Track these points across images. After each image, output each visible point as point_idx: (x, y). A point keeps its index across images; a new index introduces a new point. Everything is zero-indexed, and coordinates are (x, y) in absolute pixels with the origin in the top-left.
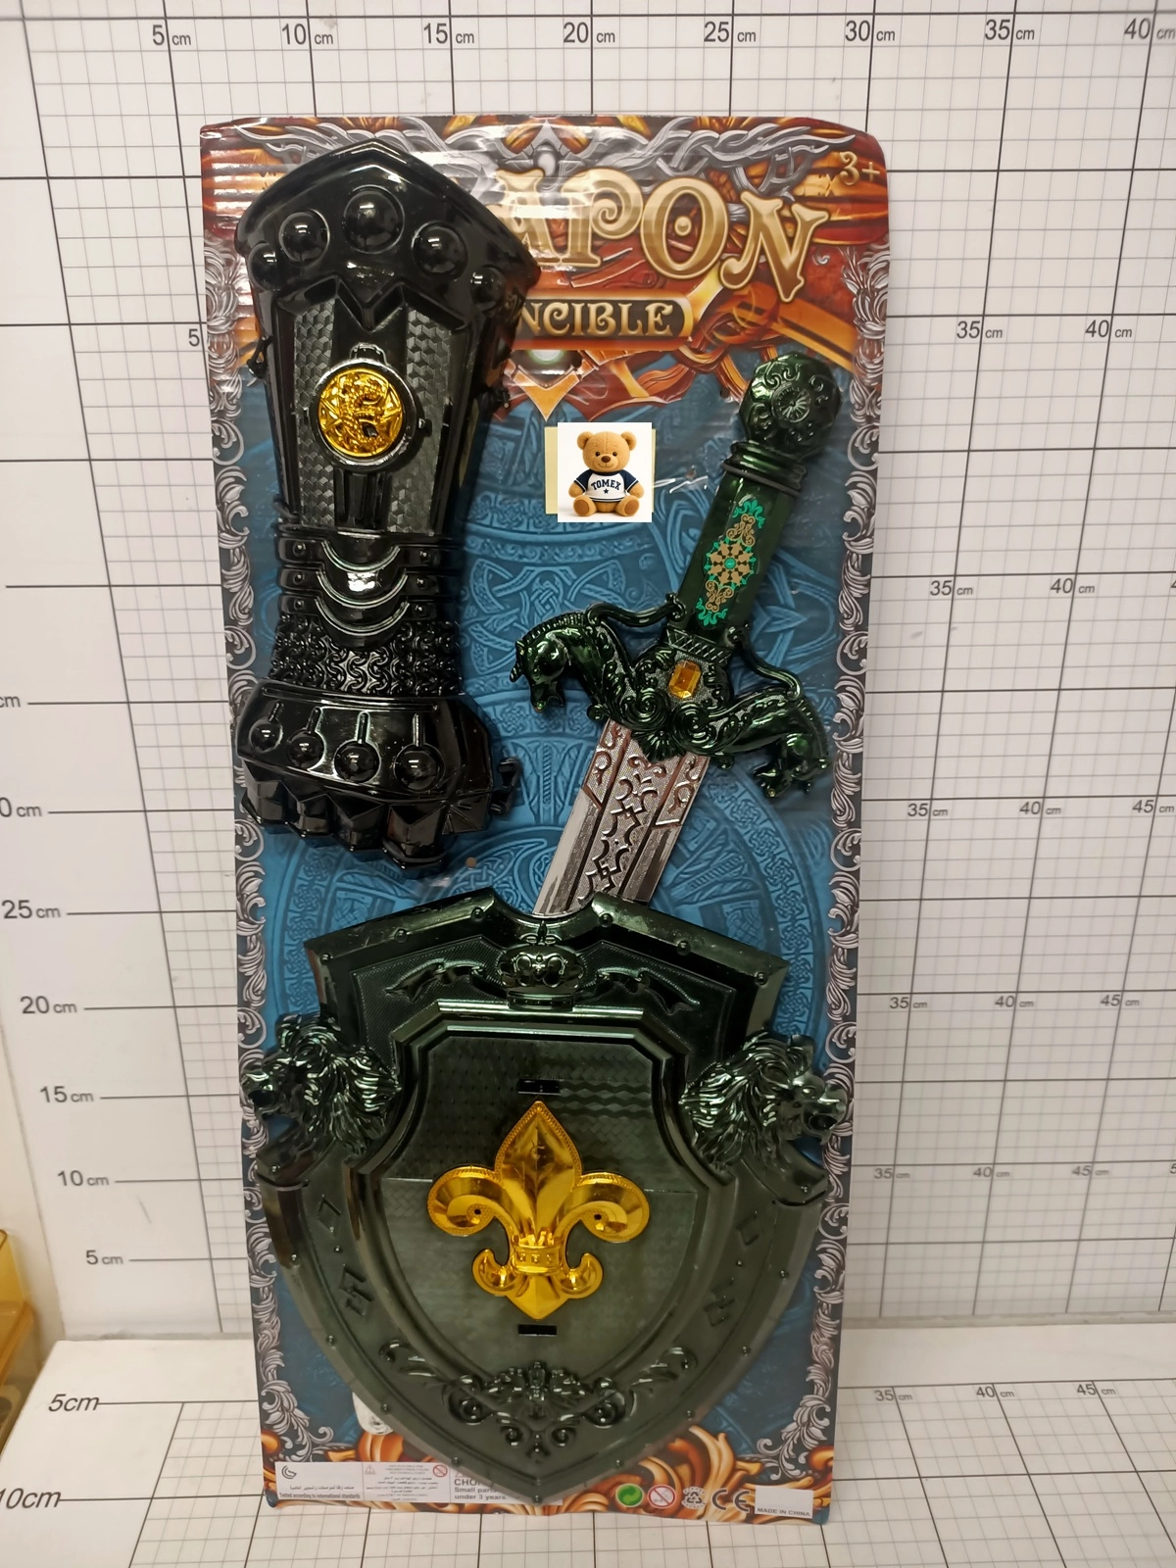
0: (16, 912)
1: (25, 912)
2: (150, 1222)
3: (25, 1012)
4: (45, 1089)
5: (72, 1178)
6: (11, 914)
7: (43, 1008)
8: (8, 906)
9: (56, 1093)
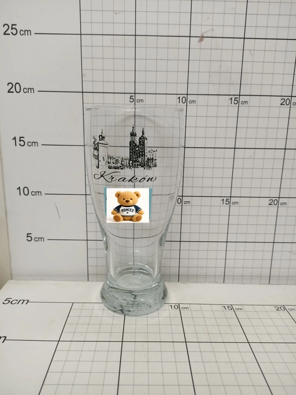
0: (9, 32)
1: (14, 31)
2: (60, 218)
3: (9, 92)
4: (15, 138)
5: (24, 191)
6: (7, 33)
7: (18, 90)
8: (6, 27)
9: (20, 141)
